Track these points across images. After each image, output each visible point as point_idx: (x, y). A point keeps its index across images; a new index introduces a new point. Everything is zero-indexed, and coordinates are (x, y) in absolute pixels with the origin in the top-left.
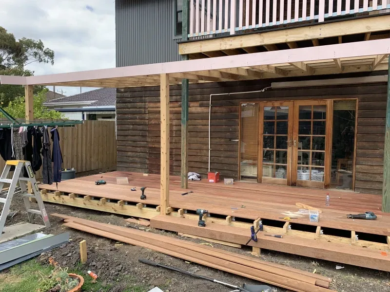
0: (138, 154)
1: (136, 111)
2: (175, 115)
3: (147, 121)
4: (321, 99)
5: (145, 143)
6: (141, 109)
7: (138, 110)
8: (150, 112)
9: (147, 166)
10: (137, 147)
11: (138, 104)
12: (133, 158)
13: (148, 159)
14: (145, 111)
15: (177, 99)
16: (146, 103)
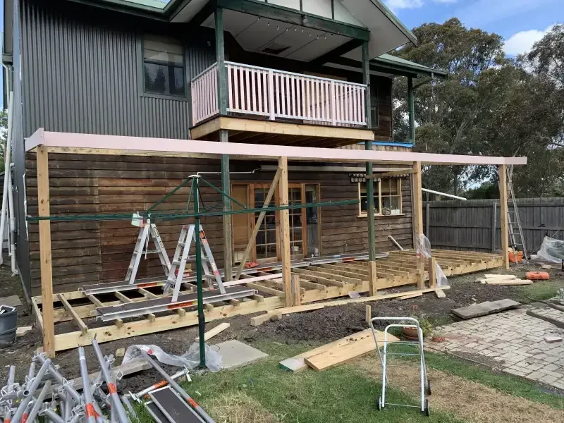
0: (80, 260)
1: (73, 191)
2: (147, 196)
3: (97, 207)
4: (297, 183)
5: (94, 240)
6: (84, 189)
7: (77, 189)
8: (101, 193)
9: (98, 276)
10: (78, 248)
11: (77, 180)
12: (69, 268)
13: (101, 265)
14: (92, 191)
15: (148, 176)
16: (94, 179)
